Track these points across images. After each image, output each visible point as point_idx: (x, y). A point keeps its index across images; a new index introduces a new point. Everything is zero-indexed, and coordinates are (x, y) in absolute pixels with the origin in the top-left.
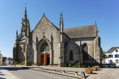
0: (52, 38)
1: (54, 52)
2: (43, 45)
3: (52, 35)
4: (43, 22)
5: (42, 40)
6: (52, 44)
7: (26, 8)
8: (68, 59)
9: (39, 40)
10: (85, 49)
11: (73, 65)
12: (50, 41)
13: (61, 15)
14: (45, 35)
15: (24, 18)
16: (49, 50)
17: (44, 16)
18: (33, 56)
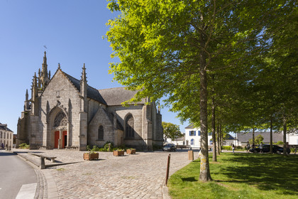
0: (70, 105)
1: (73, 128)
2: (58, 116)
3: (70, 101)
4: (57, 79)
5: (55, 108)
6: (70, 113)
7: (45, 53)
8: (96, 137)
9: (51, 107)
10: (129, 123)
11: (100, 148)
12: (67, 110)
13: (84, 69)
14: (60, 100)
15: (42, 70)
16: (66, 125)
17: (59, 68)
18: (42, 133)
